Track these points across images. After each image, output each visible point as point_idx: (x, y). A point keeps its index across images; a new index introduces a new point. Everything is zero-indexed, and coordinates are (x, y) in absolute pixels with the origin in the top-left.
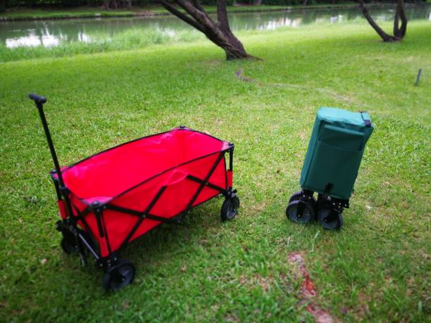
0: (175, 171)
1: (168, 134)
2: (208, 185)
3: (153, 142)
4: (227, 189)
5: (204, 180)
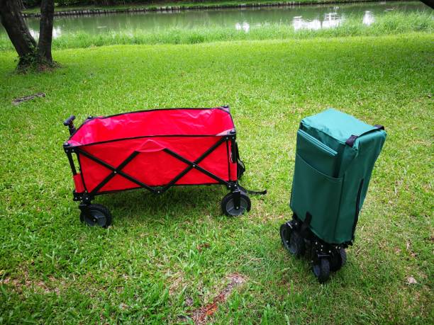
0: (149, 140)
1: (208, 112)
2: (195, 167)
3: (190, 115)
4: (230, 181)
5: (192, 161)
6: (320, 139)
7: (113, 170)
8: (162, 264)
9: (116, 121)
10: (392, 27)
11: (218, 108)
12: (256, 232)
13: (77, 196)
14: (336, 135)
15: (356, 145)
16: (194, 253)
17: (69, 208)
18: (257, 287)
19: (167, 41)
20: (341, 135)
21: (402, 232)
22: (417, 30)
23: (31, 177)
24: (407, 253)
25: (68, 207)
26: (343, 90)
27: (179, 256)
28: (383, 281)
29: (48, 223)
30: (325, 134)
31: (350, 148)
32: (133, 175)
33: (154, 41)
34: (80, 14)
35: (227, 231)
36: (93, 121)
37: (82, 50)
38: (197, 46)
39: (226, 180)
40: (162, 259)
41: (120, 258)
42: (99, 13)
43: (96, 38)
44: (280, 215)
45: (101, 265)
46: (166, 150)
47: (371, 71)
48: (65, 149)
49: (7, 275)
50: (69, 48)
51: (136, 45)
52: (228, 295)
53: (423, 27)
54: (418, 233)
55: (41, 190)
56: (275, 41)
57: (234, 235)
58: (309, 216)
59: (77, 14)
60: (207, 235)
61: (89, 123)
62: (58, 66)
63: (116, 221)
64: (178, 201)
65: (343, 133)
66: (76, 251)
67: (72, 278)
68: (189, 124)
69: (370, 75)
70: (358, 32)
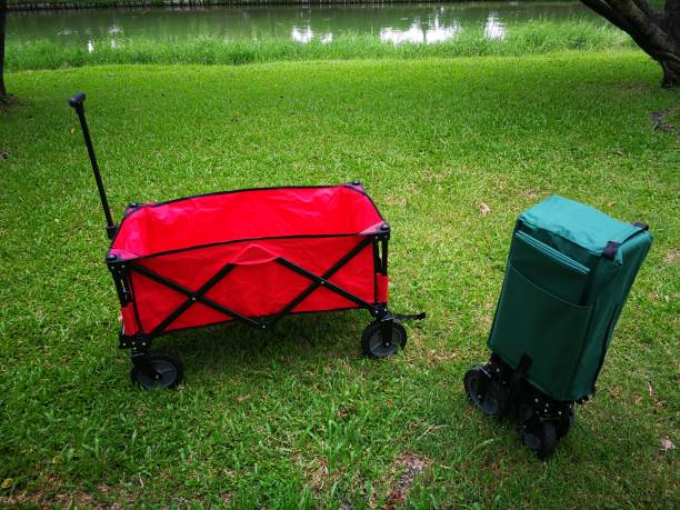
0: (253, 245)
1: (327, 191)
2: (324, 285)
3: (298, 197)
4: (376, 303)
5: (319, 275)
6: (554, 247)
7: (190, 295)
8: (286, 446)
9: (178, 210)
10: (536, 42)
11: (346, 187)
12: (422, 382)
13: (125, 340)
14: (582, 241)
15: (619, 257)
16: (335, 425)
17: (103, 359)
18: (449, 475)
19: (194, 60)
20: (592, 241)
21: (636, 369)
22: (573, 47)
23: (18, 304)
24: (651, 401)
25: (99, 357)
26: (494, 145)
27: (312, 431)
28: (628, 448)
29: (70, 388)
30: (563, 238)
31: (610, 262)
32: (222, 301)
33: (172, 58)
34: (31, 9)
35: (377, 383)
36: (141, 212)
37: (50, 73)
38: (246, 68)
39: (370, 301)
40: (285, 437)
41: (211, 440)
42: (66, 8)
43: (69, 51)
44: (453, 351)
45: (182, 456)
46: (279, 261)
47: (528, 114)
48: (109, 266)
49: (20, 487)
50: (26, 69)
51: (143, 67)
52: (405, 491)
53: (579, 44)
54: (659, 370)
55: (42, 327)
56: (368, 62)
57: (389, 390)
58: (526, 362)
59: (27, 9)
60: (347, 393)
61: (134, 215)
62: (18, 103)
63: (190, 377)
64: (284, 336)
65: (593, 238)
66: (134, 436)
67: (137, 483)
68: (298, 212)
69: (528, 121)
70: (489, 49)
